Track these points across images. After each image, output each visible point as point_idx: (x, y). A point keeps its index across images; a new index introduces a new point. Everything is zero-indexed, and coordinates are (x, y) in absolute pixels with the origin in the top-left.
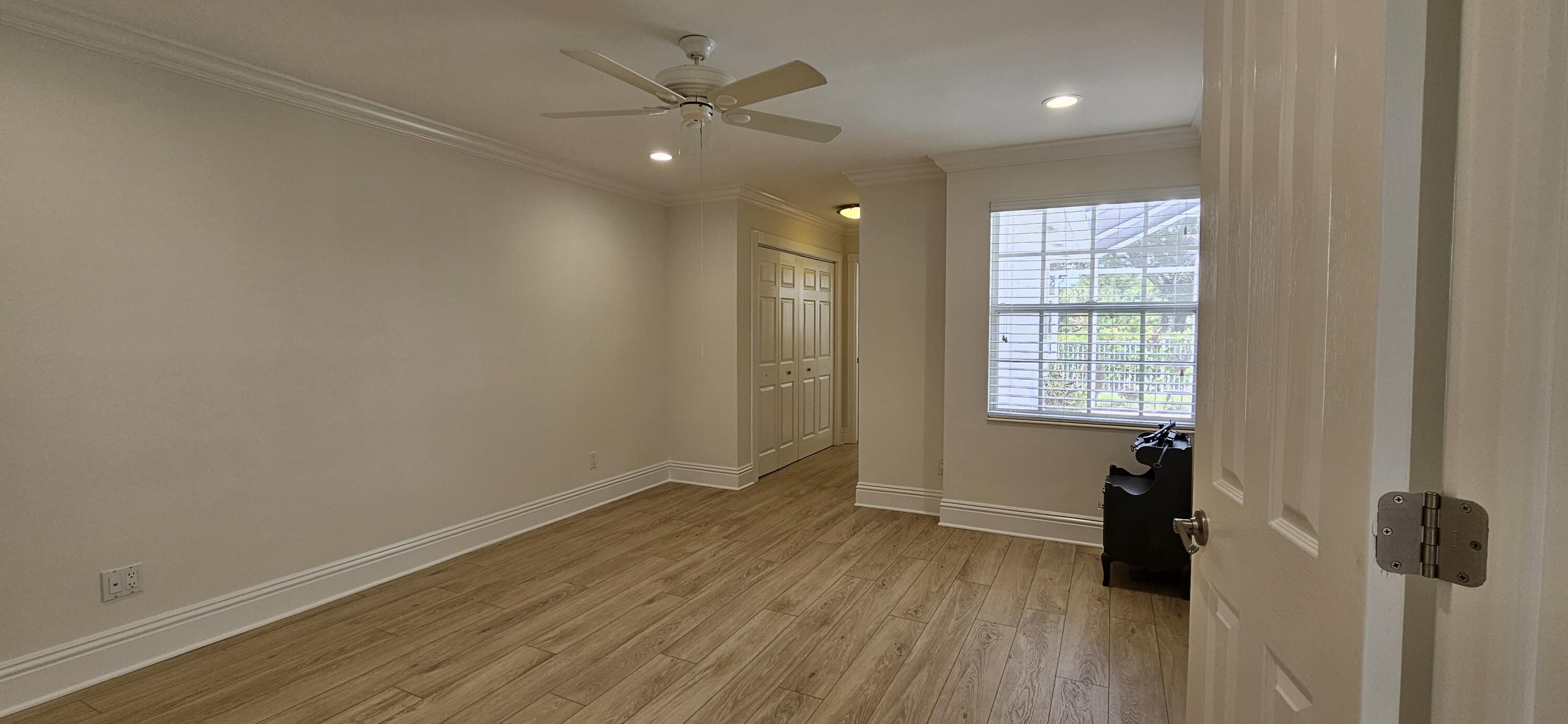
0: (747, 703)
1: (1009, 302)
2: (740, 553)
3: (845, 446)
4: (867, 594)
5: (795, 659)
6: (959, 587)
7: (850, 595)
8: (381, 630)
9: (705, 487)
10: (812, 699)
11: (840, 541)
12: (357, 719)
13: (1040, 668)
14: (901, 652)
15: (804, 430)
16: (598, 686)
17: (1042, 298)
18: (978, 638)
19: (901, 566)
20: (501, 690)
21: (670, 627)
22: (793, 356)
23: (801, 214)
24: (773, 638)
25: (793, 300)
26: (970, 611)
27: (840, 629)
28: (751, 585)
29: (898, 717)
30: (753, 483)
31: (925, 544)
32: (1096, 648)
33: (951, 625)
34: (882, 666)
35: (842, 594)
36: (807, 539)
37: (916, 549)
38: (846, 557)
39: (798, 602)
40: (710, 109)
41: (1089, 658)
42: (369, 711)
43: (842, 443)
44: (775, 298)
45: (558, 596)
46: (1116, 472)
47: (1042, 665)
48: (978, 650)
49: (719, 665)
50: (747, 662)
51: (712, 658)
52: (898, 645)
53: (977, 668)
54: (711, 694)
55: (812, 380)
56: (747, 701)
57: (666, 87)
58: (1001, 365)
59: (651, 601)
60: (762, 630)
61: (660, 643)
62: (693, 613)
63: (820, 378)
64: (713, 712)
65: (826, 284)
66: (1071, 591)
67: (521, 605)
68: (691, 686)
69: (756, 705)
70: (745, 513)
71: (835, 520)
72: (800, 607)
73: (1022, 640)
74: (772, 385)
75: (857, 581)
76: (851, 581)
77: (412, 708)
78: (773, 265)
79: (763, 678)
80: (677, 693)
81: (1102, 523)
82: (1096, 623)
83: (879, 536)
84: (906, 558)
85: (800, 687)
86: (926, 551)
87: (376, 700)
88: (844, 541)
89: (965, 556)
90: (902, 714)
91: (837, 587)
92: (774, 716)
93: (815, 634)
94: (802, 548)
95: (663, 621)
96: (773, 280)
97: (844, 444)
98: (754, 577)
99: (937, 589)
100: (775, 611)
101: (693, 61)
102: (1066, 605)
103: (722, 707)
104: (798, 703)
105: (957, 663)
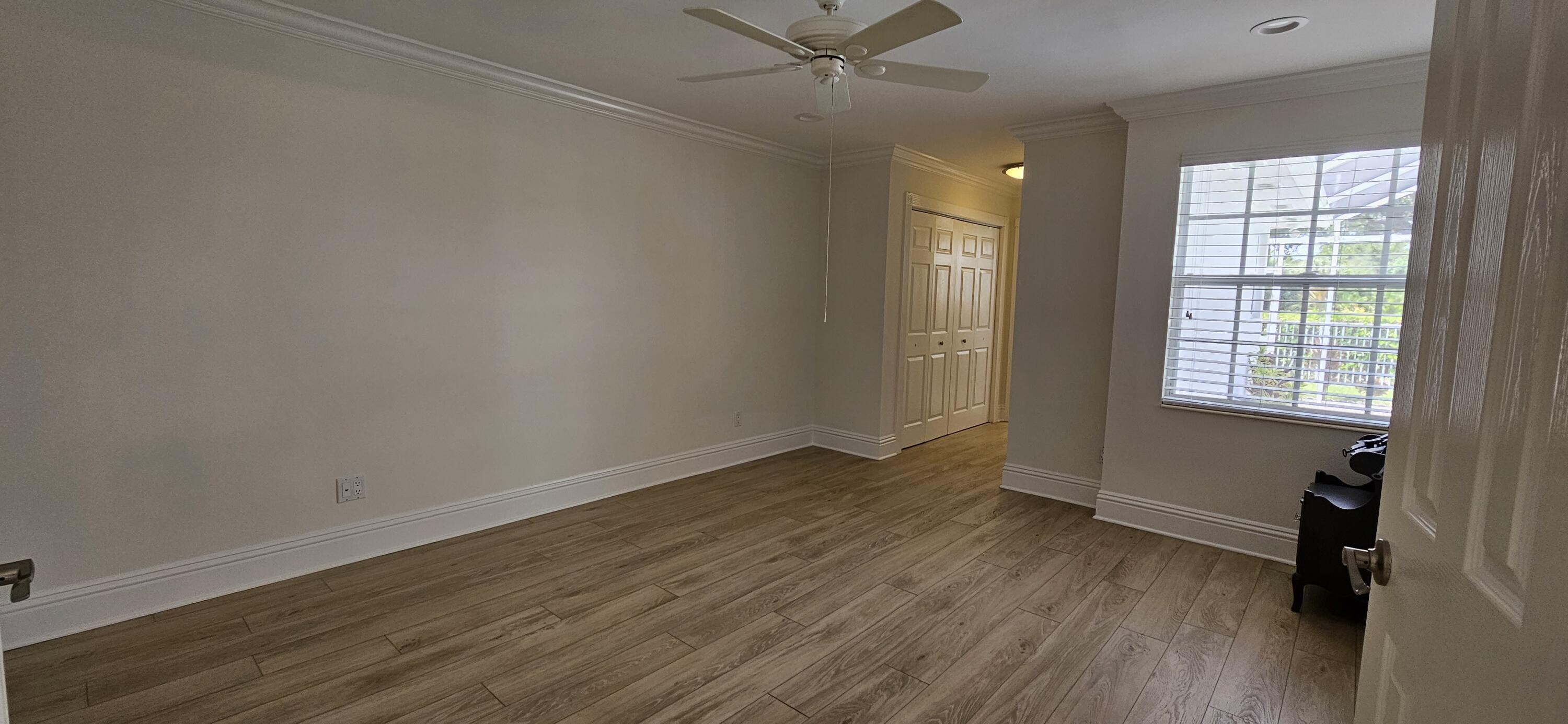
0: (849, 674)
1: (1197, 272)
2: (870, 524)
3: (1001, 423)
4: (997, 582)
5: (907, 638)
6: (1105, 589)
7: (977, 581)
8: (539, 554)
9: (845, 453)
10: (917, 681)
11: (977, 523)
12: (507, 629)
13: (1190, 694)
14: (1024, 649)
15: (956, 403)
16: (711, 633)
17: (1242, 267)
18: (1118, 648)
19: (1042, 557)
20: (625, 623)
21: (787, 587)
22: (947, 326)
23: (964, 176)
24: (887, 613)
25: (950, 267)
26: (1115, 616)
27: (961, 614)
28: (875, 556)
29: (1007, 718)
30: (895, 454)
31: (1073, 537)
32: (1267, 681)
33: (1088, 630)
34: (1000, 661)
35: (970, 578)
36: (941, 517)
37: (1062, 541)
38: (980, 540)
39: (920, 581)
40: (842, 62)
41: (1255, 692)
42: (518, 623)
43: (999, 421)
44: (929, 265)
45: (691, 544)
46: (1323, 479)
47: (1193, 691)
48: (1116, 661)
49: (828, 632)
50: (857, 633)
51: (823, 624)
52: (1023, 641)
53: (1110, 680)
54: (815, 660)
55: (968, 352)
56: (850, 672)
57: (795, 42)
58: (1182, 344)
59: (774, 560)
60: (878, 604)
61: (775, 602)
62: (812, 577)
63: (977, 351)
64: (815, 676)
65: (988, 250)
66: (1247, 611)
67: (656, 548)
68: (796, 648)
69: (857, 678)
70: (881, 483)
71: (976, 501)
72: (922, 585)
73: (1172, 659)
74: (921, 356)
75: (987, 567)
76: (982, 566)
77: (551, 627)
78: (929, 230)
79: (871, 651)
81: (1297, 537)
82: (1273, 652)
83: (1023, 522)
84: (1049, 550)
85: (907, 668)
86: (1073, 544)
87: (526, 614)
88: (982, 523)
89: (1121, 554)
90: (1013, 714)
91: (965, 571)
92: (874, 692)
93: (930, 617)
94: (934, 526)
95: (782, 580)
96: (928, 246)
97: (1001, 422)
98: (879, 549)
99: (1079, 587)
100: (894, 586)
101: (825, 12)
102: (1237, 627)
103: (824, 673)
104: (901, 683)
105: (1087, 671)
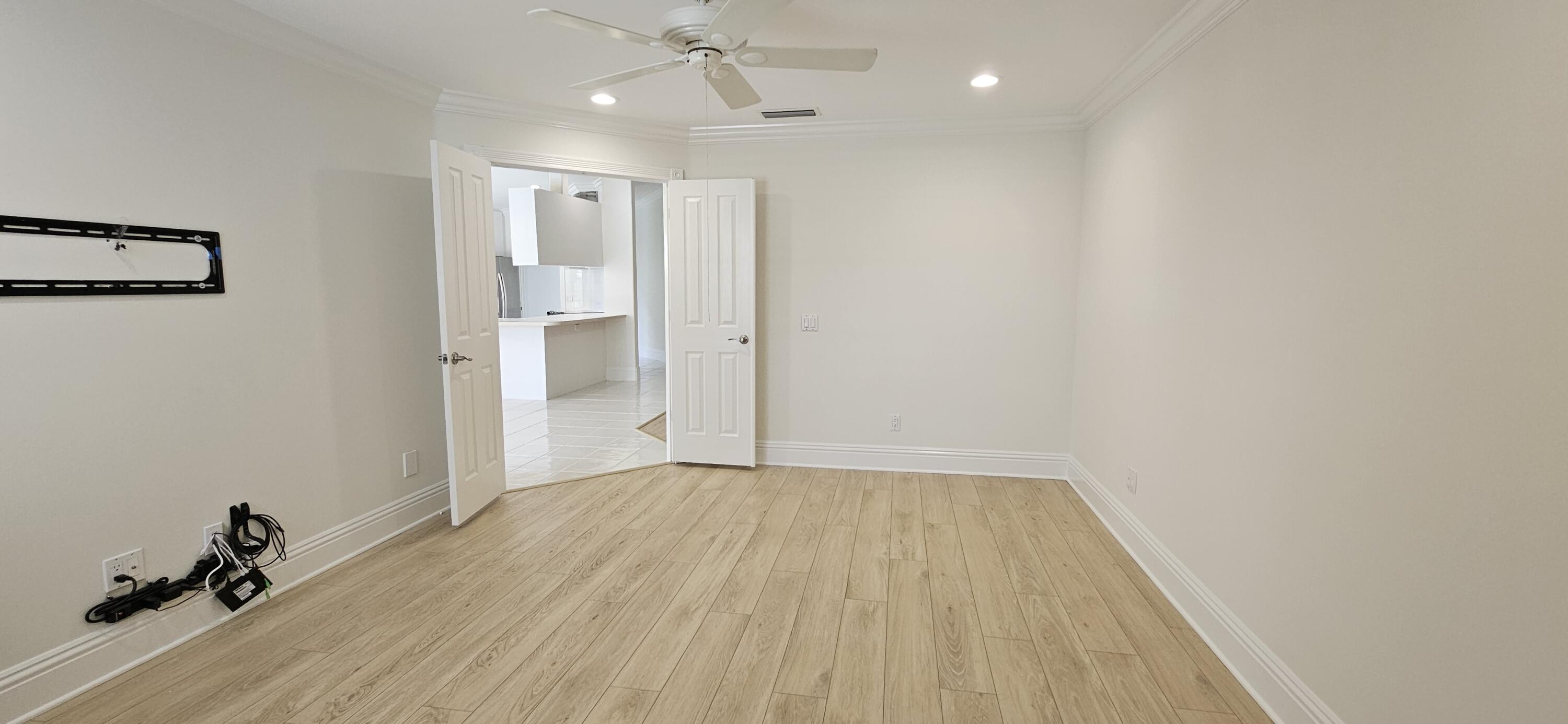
50: (660, 622)
68: (704, 593)
80: (711, 589)
